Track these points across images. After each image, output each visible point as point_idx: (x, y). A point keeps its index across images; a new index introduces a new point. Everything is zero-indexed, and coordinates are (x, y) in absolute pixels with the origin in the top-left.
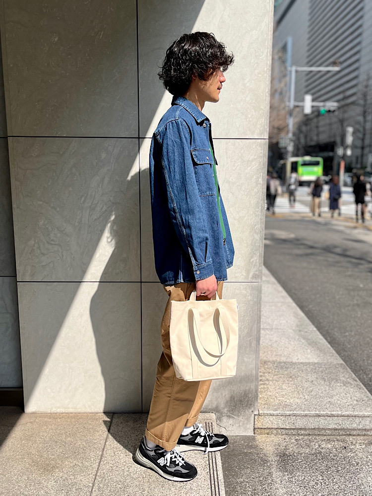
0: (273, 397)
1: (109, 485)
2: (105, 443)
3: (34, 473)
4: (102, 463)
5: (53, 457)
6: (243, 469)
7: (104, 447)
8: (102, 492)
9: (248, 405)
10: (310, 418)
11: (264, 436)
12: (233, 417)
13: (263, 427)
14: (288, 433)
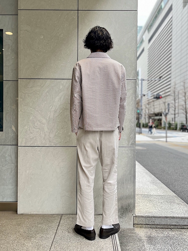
0: (142, 209)
1: (60, 245)
2: (58, 227)
3: (21, 239)
4: (56, 236)
5: (31, 233)
6: (129, 243)
7: (57, 229)
8: (56, 249)
9: (130, 211)
10: (162, 219)
11: (139, 228)
12: (123, 218)
13: (138, 224)
14: (151, 227)
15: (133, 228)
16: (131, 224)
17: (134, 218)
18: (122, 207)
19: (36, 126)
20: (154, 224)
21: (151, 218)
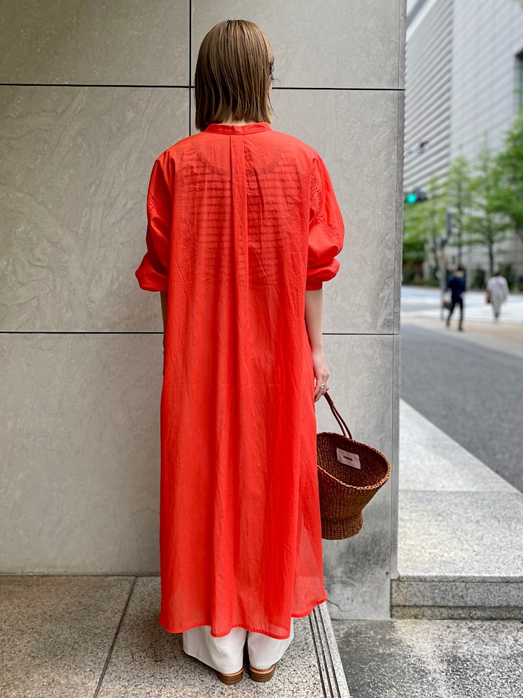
9: (379, 561)
10: (492, 587)
11: (410, 620)
12: (352, 585)
13: (407, 604)
14: (452, 615)
15: (390, 619)
16: (380, 607)
17: (394, 586)
18: (349, 546)
20: (461, 605)
21: (453, 583)
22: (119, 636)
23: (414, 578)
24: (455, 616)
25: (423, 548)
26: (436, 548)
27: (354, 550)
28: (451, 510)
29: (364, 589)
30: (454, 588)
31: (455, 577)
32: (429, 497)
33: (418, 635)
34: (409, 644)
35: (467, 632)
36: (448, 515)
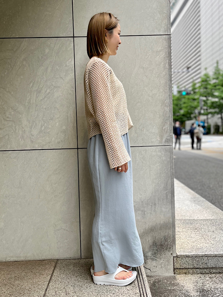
9: (168, 248)
10: (219, 258)
11: (183, 275)
12: (156, 260)
13: (181, 268)
14: (202, 272)
15: (174, 275)
16: (169, 270)
17: (175, 259)
18: (154, 242)
19: (8, 118)
20: (206, 267)
21: (202, 257)
22: (49, 285)
23: (184, 256)
24: (203, 273)
25: (188, 243)
26: (194, 243)
27: (156, 244)
28: (201, 227)
29: (162, 262)
30: (202, 259)
31: (202, 254)
32: (191, 222)
33: (186, 281)
34: (182, 285)
35: (209, 279)
36: (200, 229)
